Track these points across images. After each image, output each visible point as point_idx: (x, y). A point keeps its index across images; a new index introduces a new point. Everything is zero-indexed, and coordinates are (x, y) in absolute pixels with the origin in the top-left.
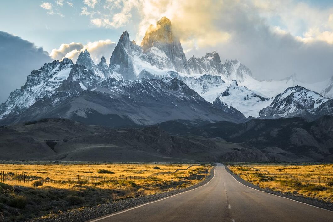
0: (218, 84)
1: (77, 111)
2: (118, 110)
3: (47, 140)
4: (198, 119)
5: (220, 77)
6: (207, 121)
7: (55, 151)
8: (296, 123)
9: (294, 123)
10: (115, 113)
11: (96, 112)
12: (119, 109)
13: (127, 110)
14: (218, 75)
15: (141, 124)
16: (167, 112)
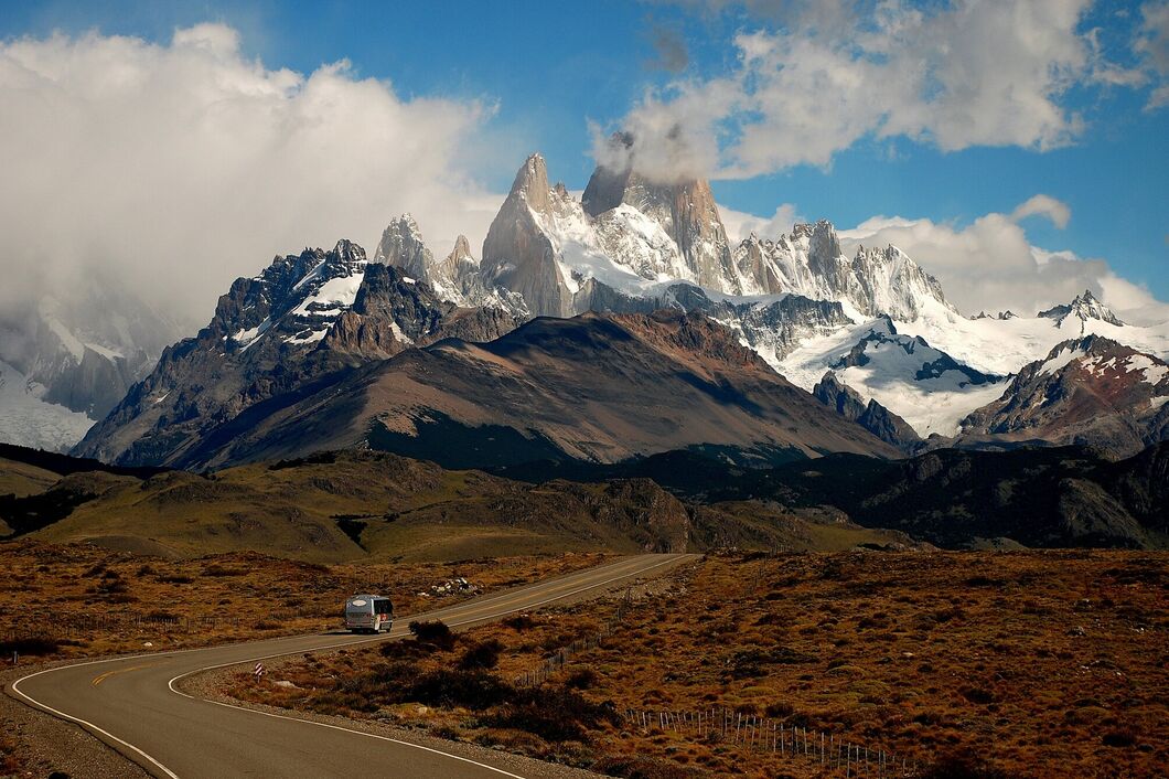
0: (831, 328)
1: (386, 415)
2: (513, 413)
3: (337, 516)
4: (765, 441)
5: (838, 306)
6: (793, 449)
7: (363, 547)
8: (1070, 464)
9: (1063, 462)
10: (504, 420)
11: (445, 417)
12: (517, 411)
13: (542, 413)
14: (831, 298)
15: (585, 456)
16: (666, 421)
